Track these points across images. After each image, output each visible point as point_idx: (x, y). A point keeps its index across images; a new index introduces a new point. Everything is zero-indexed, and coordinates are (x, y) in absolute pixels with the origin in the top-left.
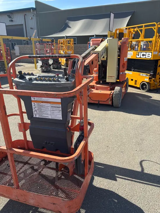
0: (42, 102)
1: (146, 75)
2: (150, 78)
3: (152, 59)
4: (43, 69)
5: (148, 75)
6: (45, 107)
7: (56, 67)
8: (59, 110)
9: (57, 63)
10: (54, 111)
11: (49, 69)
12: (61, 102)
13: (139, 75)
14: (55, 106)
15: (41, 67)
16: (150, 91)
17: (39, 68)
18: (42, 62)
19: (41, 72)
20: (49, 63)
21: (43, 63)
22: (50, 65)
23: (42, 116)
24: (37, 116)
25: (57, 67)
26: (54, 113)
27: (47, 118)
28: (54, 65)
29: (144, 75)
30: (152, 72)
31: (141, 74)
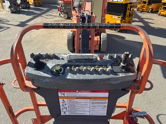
0: (77, 98)
1: (118, 17)
2: (121, 21)
3: (124, 3)
4: (12, 9)
5: (120, 18)
6: (81, 103)
7: (24, 7)
8: (104, 106)
9: (25, 3)
10: (96, 107)
11: (19, 9)
12: (109, 97)
13: (112, 17)
14: (98, 101)
15: (9, 8)
16: (121, 31)
17: (7, 9)
18: (10, 2)
19: (10, 12)
20: (17, 3)
21: (11, 4)
22: (19, 6)
23: (75, 113)
24: (67, 114)
25: (26, 6)
26: (96, 109)
27: (84, 115)
28: (22, 5)
29: (116, 17)
30: (122, 14)
31: (113, 16)
